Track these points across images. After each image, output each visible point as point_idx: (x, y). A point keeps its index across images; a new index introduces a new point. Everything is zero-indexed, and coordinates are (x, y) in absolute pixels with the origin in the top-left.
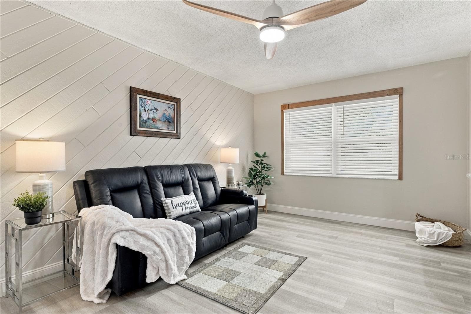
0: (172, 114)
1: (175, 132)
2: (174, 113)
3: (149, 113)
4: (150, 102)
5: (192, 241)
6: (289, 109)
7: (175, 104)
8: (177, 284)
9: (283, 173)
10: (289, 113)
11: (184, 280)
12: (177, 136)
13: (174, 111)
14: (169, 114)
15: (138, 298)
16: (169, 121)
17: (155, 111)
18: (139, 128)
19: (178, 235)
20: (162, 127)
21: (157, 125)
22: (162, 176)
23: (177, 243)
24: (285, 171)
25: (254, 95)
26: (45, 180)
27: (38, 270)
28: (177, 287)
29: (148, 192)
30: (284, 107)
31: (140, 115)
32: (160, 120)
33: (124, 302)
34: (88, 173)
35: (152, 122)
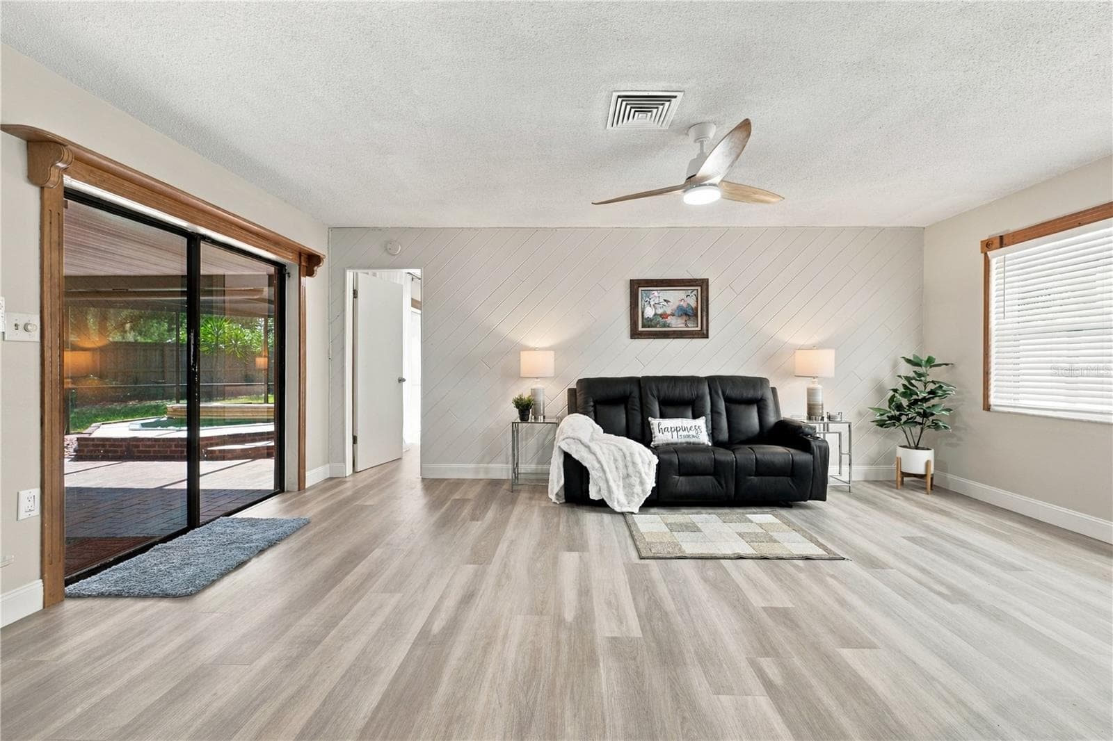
0: (693, 304)
1: (699, 329)
2: (697, 302)
3: (656, 309)
4: (657, 295)
5: (647, 471)
6: (1001, 247)
7: (699, 288)
8: (623, 514)
9: (987, 407)
10: (1003, 256)
11: (633, 513)
12: (704, 334)
13: (697, 299)
14: (688, 304)
15: (581, 511)
16: (687, 313)
17: (665, 303)
18: (640, 329)
19: (629, 459)
20: (677, 324)
21: (668, 322)
22: (658, 390)
23: (626, 467)
24: (992, 401)
25: (924, 228)
26: (538, 385)
27: (540, 467)
28: (621, 518)
29: (636, 408)
30: (987, 245)
31: (643, 313)
32: (673, 315)
33: (570, 509)
34: (580, 382)
35: (661, 318)
